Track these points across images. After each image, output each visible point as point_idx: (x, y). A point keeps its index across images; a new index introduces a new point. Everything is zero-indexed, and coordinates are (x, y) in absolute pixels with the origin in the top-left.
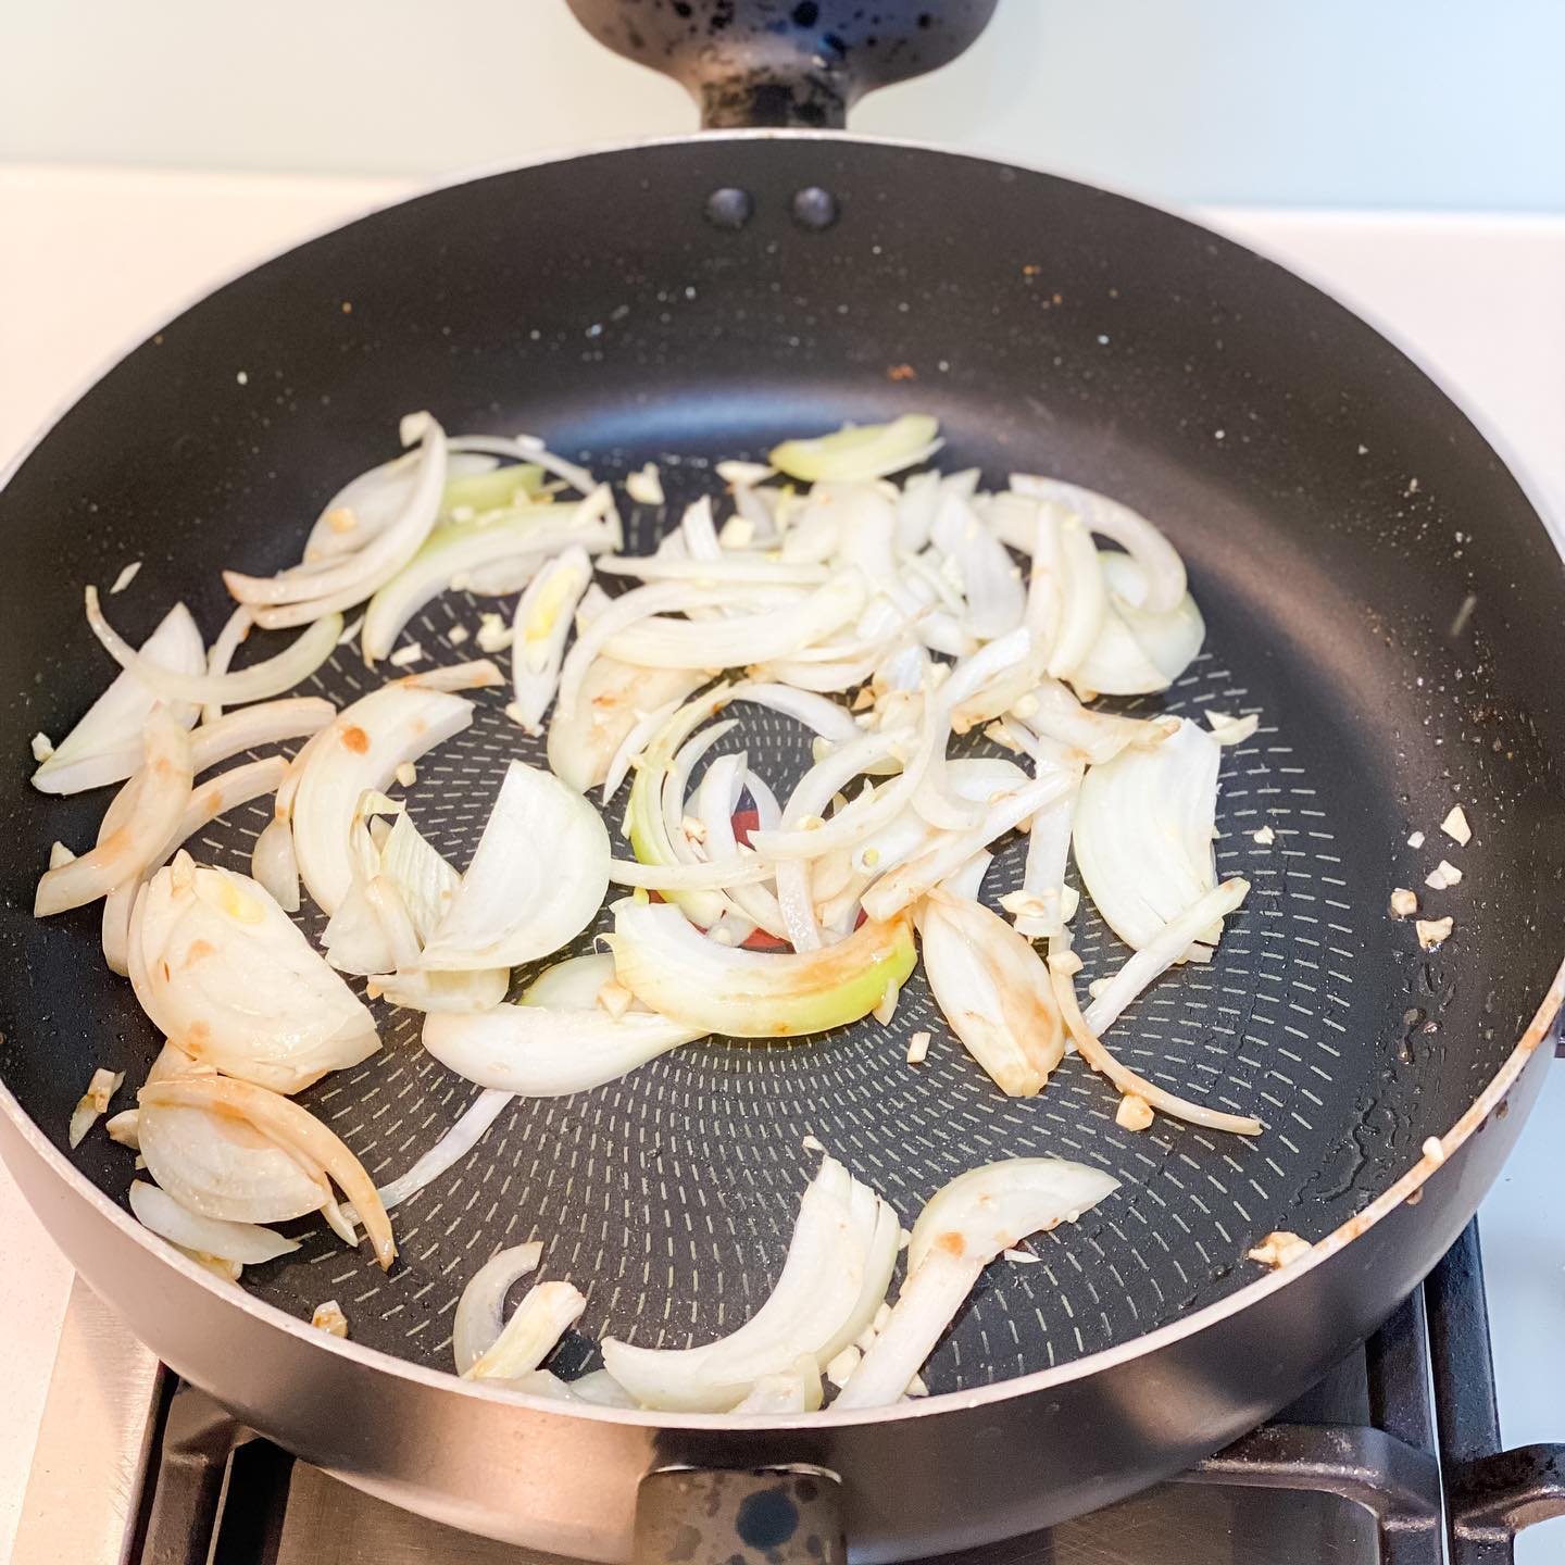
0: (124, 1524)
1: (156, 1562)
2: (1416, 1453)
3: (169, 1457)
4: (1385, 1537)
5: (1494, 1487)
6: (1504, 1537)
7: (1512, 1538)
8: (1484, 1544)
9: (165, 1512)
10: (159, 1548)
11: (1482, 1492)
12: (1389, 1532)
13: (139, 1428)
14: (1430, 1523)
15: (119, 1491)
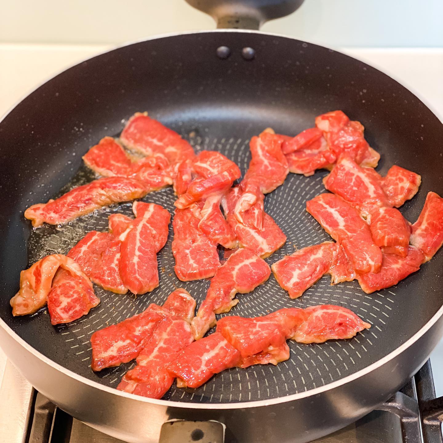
0: (23, 431)
1: (33, 442)
2: (411, 399)
3: (37, 411)
4: (403, 424)
5: (435, 408)
6: (439, 423)
7: (441, 423)
8: (433, 426)
9: (36, 427)
10: (35, 437)
11: (431, 410)
12: (404, 422)
13: (27, 403)
14: (416, 419)
15: (22, 422)
